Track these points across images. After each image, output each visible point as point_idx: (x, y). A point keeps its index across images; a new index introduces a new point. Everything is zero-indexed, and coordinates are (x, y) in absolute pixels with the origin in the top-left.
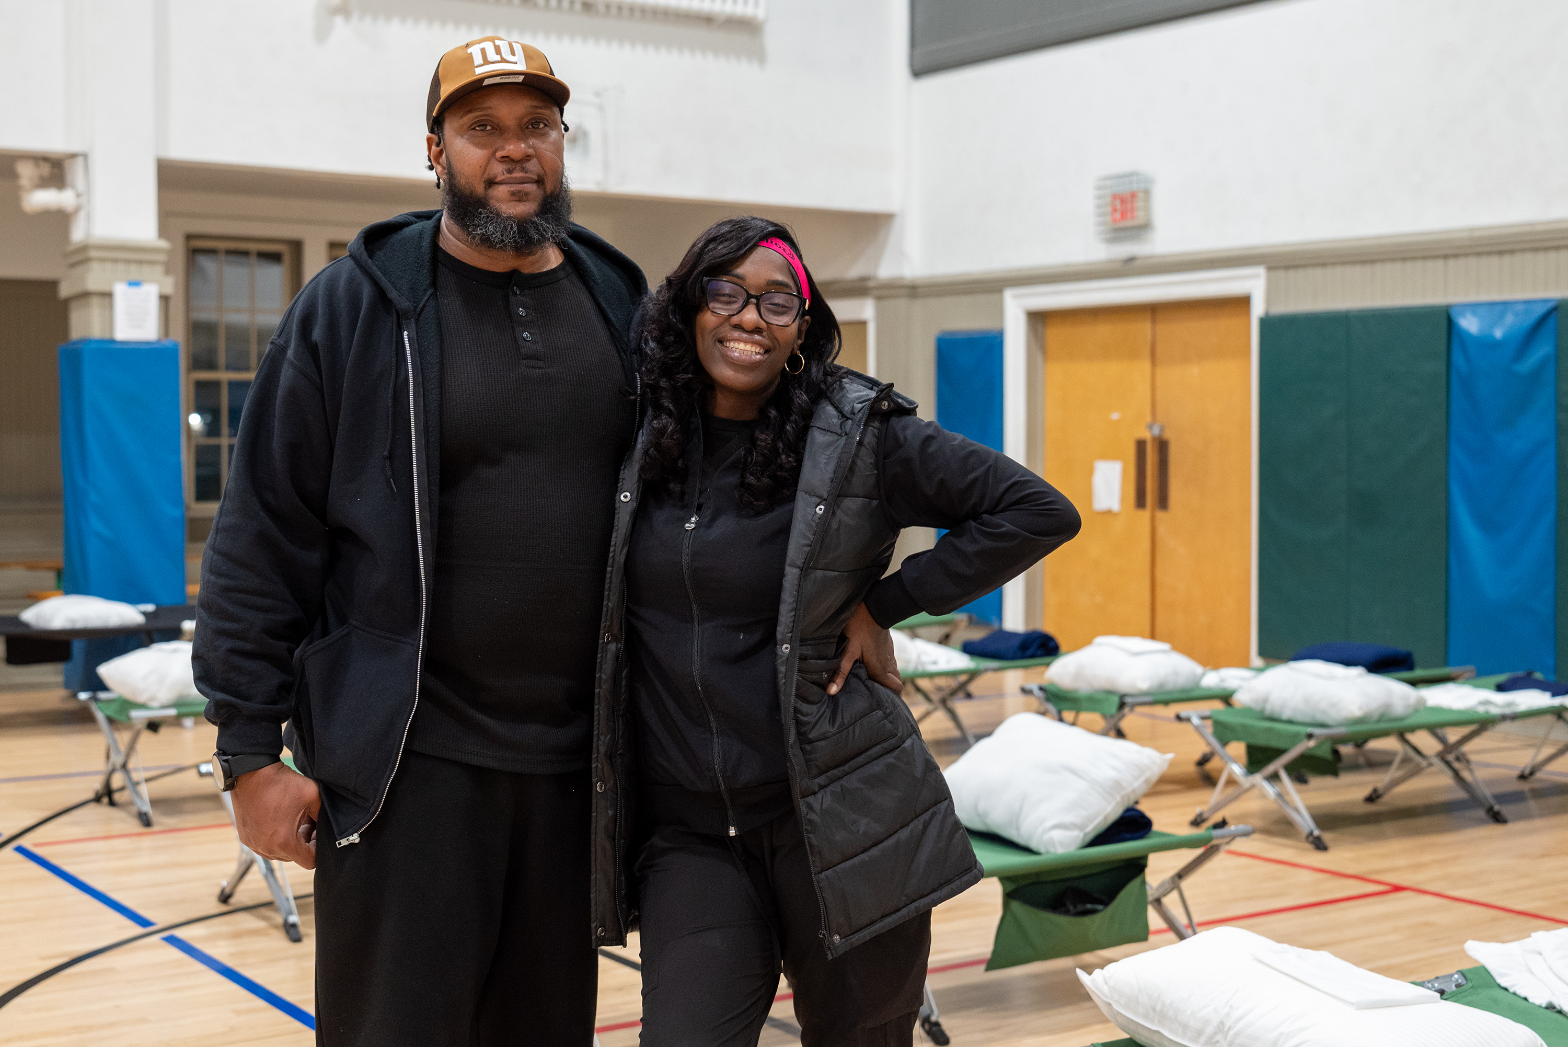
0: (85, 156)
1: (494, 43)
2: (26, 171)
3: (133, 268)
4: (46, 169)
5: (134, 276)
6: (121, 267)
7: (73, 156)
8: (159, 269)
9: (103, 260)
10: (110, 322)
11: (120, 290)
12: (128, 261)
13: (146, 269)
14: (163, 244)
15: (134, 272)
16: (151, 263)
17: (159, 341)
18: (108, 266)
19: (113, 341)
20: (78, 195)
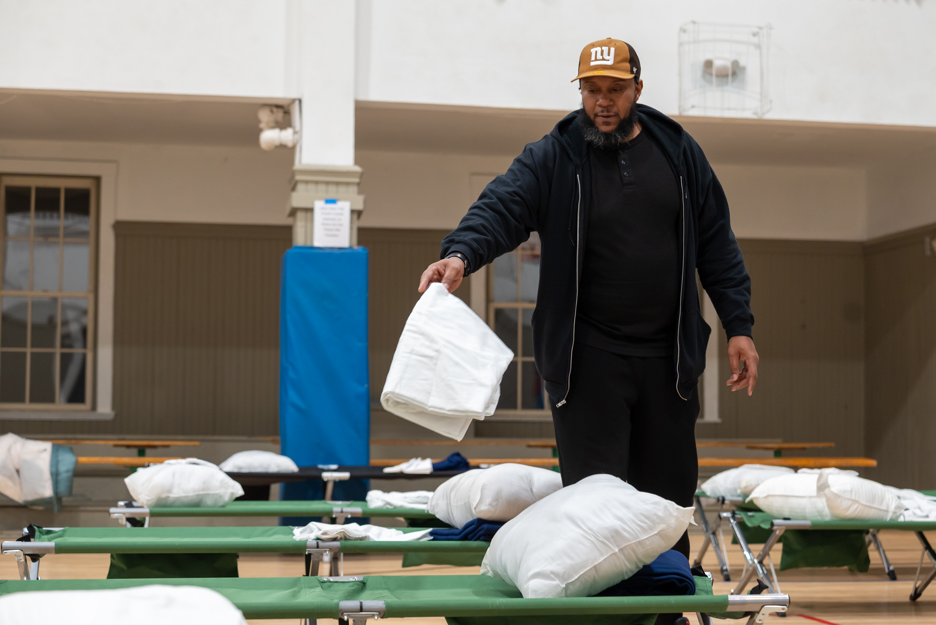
0: (300, 101)
1: (602, 48)
2: (264, 116)
3: (332, 188)
4: (279, 115)
5: (331, 196)
6: (322, 187)
7: (293, 101)
8: (354, 189)
9: (307, 182)
10: (310, 232)
11: (319, 206)
12: (327, 183)
13: (342, 189)
14: (358, 169)
15: (332, 192)
16: (347, 184)
17: (351, 248)
18: (311, 187)
19: (313, 248)
20: (295, 133)
